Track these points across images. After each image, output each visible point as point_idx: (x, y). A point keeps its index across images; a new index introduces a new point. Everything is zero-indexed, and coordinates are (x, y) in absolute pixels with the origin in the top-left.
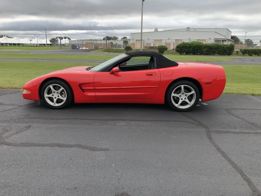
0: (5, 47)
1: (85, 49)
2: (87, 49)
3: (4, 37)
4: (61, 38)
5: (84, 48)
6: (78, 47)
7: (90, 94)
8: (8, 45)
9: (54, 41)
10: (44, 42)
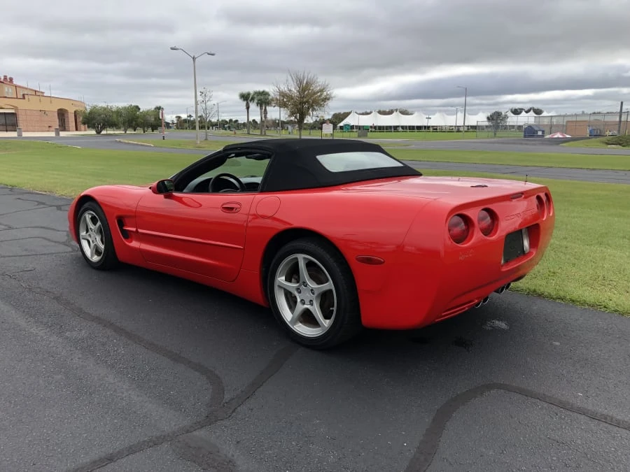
0: (393, 134)
1: (561, 136)
2: (568, 136)
3: (395, 113)
4: (516, 112)
5: (558, 135)
6: (540, 133)
7: (135, 244)
8: (400, 129)
9: (496, 118)
10: (472, 120)
